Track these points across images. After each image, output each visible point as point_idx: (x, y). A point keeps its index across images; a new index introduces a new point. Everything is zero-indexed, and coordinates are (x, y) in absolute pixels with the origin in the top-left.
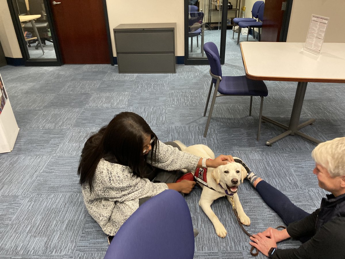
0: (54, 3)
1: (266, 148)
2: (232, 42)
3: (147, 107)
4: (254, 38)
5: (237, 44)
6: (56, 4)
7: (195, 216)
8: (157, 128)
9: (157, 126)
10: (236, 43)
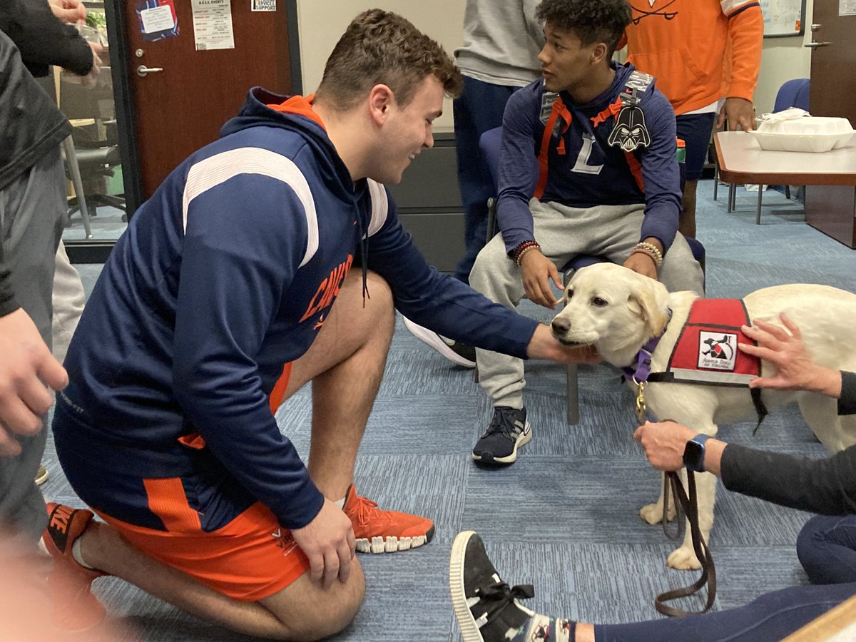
0: (142, 70)
1: (816, 448)
2: (710, 207)
3: (413, 352)
4: (788, 197)
5: (730, 212)
6: (148, 73)
7: (557, 601)
8: (444, 397)
9: (442, 393)
10: (726, 210)
